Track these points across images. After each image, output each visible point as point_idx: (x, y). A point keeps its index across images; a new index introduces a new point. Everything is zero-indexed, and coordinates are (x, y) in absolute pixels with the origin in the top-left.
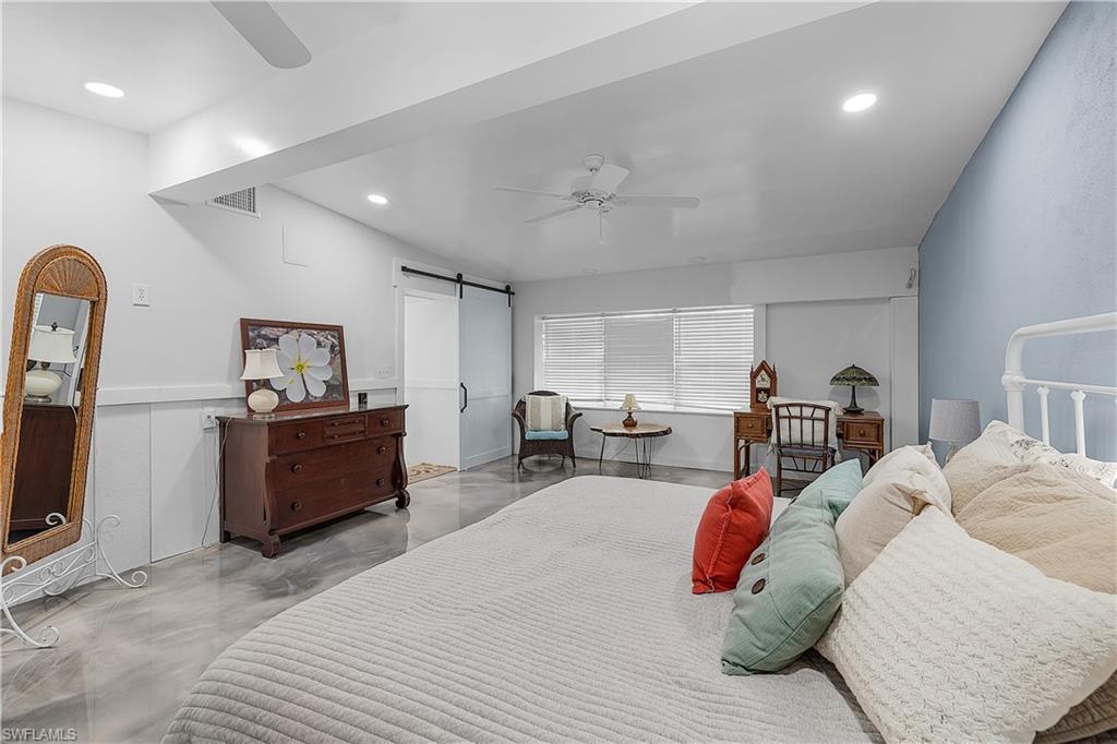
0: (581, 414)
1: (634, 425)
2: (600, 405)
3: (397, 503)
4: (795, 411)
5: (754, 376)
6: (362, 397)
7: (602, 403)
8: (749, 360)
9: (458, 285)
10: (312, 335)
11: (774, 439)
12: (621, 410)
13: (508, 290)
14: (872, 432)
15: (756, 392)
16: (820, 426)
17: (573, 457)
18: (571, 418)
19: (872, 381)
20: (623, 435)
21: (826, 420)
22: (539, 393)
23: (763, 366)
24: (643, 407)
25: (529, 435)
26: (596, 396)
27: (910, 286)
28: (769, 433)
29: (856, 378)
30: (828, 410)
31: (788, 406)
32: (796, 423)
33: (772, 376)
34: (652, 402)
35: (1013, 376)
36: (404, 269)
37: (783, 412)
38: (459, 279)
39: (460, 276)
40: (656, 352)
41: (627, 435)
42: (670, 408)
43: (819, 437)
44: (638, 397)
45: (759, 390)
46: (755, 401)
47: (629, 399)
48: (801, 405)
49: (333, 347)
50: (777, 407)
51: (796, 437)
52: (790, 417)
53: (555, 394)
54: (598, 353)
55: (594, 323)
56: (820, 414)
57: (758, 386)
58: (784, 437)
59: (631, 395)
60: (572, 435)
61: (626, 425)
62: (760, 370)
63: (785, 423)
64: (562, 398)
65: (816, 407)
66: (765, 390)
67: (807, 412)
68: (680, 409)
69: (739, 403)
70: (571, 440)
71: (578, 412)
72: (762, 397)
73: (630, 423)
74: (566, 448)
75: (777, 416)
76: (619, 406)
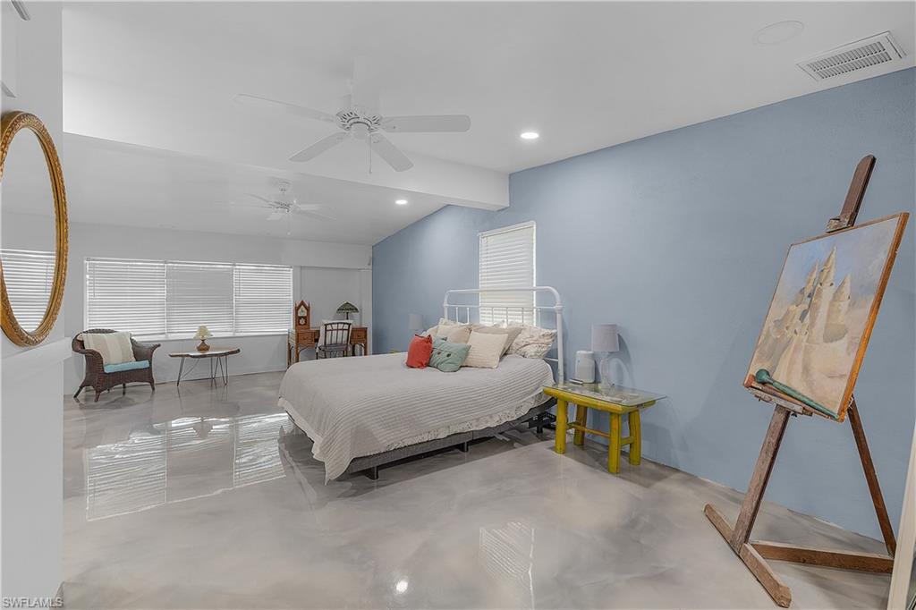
0: (159, 346)
1: (207, 349)
2: (168, 337)
4: (335, 327)
5: (297, 309)
7: (164, 336)
8: (289, 298)
12: (195, 339)
14: (363, 334)
15: (298, 319)
16: (346, 332)
17: (152, 382)
18: (141, 352)
19: (356, 310)
21: (348, 330)
23: (302, 303)
24: (215, 335)
26: (157, 330)
27: (369, 264)
28: (317, 340)
29: (348, 309)
30: (350, 325)
31: (331, 324)
32: (335, 332)
33: (308, 309)
34: (220, 331)
35: (446, 304)
37: (329, 327)
42: (231, 334)
43: (345, 339)
44: (210, 328)
45: (300, 318)
46: (297, 323)
47: (203, 330)
48: (338, 323)
50: (326, 325)
51: (334, 341)
52: (332, 330)
53: (112, 331)
54: (161, 293)
55: (156, 267)
56: (346, 327)
57: (299, 315)
58: (328, 342)
59: (204, 327)
60: (150, 363)
61: (200, 349)
62: (300, 306)
63: (329, 333)
64: (123, 334)
65: (345, 323)
66: (304, 318)
67: (341, 326)
68: (237, 334)
69: (286, 326)
70: (150, 369)
71: (152, 345)
72: (302, 321)
73: (203, 348)
74: (146, 376)
75: (326, 330)
76: (192, 336)
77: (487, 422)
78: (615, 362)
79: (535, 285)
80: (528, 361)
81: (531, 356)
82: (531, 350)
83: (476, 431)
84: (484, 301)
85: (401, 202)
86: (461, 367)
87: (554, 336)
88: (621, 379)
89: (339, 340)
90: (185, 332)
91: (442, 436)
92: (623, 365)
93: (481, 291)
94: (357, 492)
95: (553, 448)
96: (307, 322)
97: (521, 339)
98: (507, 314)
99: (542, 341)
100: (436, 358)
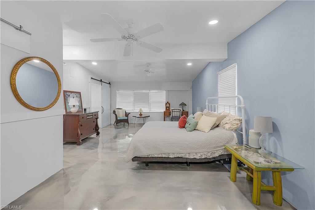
1: (142, 115)
2: (133, 111)
3: (96, 134)
4: (175, 110)
5: (166, 104)
6: (85, 110)
8: (165, 101)
9: (101, 82)
10: (75, 94)
11: (171, 116)
13: (109, 83)
14: (186, 114)
16: (179, 113)
17: (128, 123)
18: (127, 115)
19: (186, 105)
20: (139, 117)
21: (180, 112)
22: (118, 109)
23: (168, 102)
24: (144, 111)
25: (118, 119)
26: (132, 109)
27: (191, 89)
28: (170, 115)
29: (183, 105)
30: (180, 110)
31: (174, 110)
33: (169, 104)
34: (145, 110)
35: (207, 104)
36: (92, 78)
37: (173, 111)
38: (101, 81)
39: (101, 80)
40: (145, 99)
41: (141, 117)
42: (149, 111)
43: (179, 115)
44: (142, 109)
45: (167, 107)
46: (166, 109)
47: (141, 110)
48: (176, 109)
49: (79, 97)
50: (172, 110)
51: (175, 115)
52: (174, 112)
53: (122, 109)
54: (132, 99)
55: (131, 92)
56: (179, 111)
57: (167, 106)
58: (173, 116)
60: (128, 118)
61: (140, 115)
62: (167, 103)
63: (173, 113)
64: (124, 110)
65: (178, 110)
66: (168, 107)
67: (177, 110)
68: (151, 111)
69: (164, 110)
70: (128, 119)
71: (129, 113)
72: (168, 108)
73: (141, 115)
74: (126, 121)
75: (172, 112)
76: (138, 111)
77: (194, 156)
78: (273, 139)
79: (236, 95)
80: (225, 131)
81: (227, 129)
82: (227, 126)
83: (188, 158)
84: (220, 102)
85: (189, 64)
86: (195, 130)
87: (240, 120)
88: (276, 150)
89: (177, 115)
90: (137, 110)
91: (171, 156)
92: (276, 141)
93: (219, 98)
94: (137, 169)
95: (230, 177)
96: (169, 109)
97: (224, 121)
98: (230, 109)
99: (234, 122)
100: (187, 125)
